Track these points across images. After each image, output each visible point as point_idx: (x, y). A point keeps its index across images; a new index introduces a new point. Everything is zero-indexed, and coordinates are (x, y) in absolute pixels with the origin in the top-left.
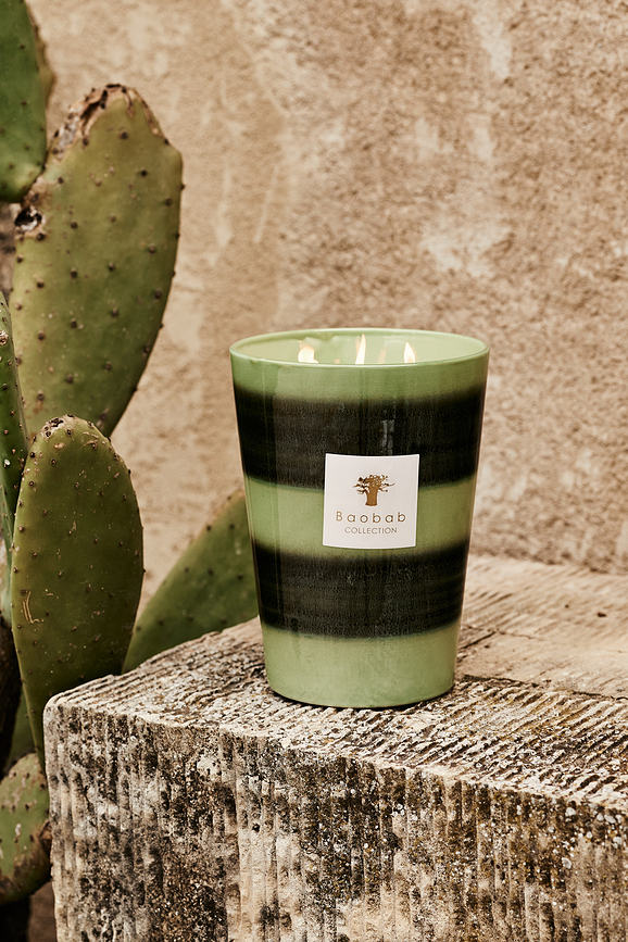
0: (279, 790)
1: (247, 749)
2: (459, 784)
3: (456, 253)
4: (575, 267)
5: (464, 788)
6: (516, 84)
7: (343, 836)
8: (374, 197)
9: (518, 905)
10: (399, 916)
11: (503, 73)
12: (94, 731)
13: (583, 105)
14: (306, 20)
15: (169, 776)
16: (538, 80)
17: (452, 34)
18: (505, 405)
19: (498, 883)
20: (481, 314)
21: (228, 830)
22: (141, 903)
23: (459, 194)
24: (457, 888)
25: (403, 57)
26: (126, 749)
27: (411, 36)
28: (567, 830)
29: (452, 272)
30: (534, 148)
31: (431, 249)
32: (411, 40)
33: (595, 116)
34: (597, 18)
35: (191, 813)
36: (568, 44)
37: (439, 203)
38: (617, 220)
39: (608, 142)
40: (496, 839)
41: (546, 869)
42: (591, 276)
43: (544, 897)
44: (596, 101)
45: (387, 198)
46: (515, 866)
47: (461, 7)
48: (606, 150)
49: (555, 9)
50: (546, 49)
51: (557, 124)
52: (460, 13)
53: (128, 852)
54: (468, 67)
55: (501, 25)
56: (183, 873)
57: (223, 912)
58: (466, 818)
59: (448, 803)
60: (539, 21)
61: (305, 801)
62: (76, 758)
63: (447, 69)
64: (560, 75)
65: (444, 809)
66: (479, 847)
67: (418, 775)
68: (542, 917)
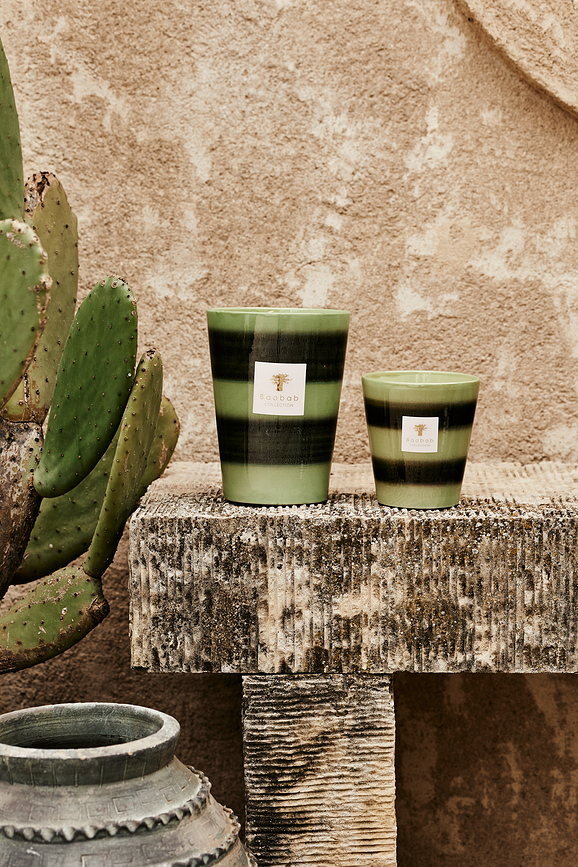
0: (297, 542)
1: (276, 523)
2: (412, 521)
3: (169, 286)
4: (252, 291)
5: (415, 523)
6: (214, 184)
7: (337, 561)
8: (112, 254)
9: (445, 578)
10: (372, 597)
11: (206, 177)
12: (168, 530)
13: (259, 196)
14: (63, 144)
15: (220, 547)
16: (229, 182)
17: (169, 154)
18: (204, 376)
19: (435, 569)
20: (188, 323)
21: (261, 571)
22: (196, 623)
23: (172, 251)
24: (409, 576)
25: (134, 168)
26: (190, 538)
27: (140, 155)
28: (476, 534)
29: (167, 298)
30: (225, 222)
31: (152, 285)
32: (140, 157)
33: (267, 203)
34: (269, 145)
35: (235, 565)
36: (249, 160)
37: (159, 257)
38: (280, 262)
39: (275, 217)
40: (433, 547)
41: (461, 557)
42: (263, 296)
43: (460, 572)
44: (267, 194)
45: (122, 255)
46: (444, 559)
47: (176, 137)
48: (273, 222)
49: (241, 140)
50: (235, 164)
51: (241, 208)
52: (176, 141)
53: (189, 596)
54: (181, 174)
55: (204, 148)
56: (227, 600)
57: (255, 618)
58: (416, 538)
59: (406, 532)
60: (230, 147)
61: (314, 546)
62: (153, 547)
63: (165, 175)
64: (243, 178)
65: (403, 535)
66: (424, 552)
67: (388, 520)
68: (459, 582)
